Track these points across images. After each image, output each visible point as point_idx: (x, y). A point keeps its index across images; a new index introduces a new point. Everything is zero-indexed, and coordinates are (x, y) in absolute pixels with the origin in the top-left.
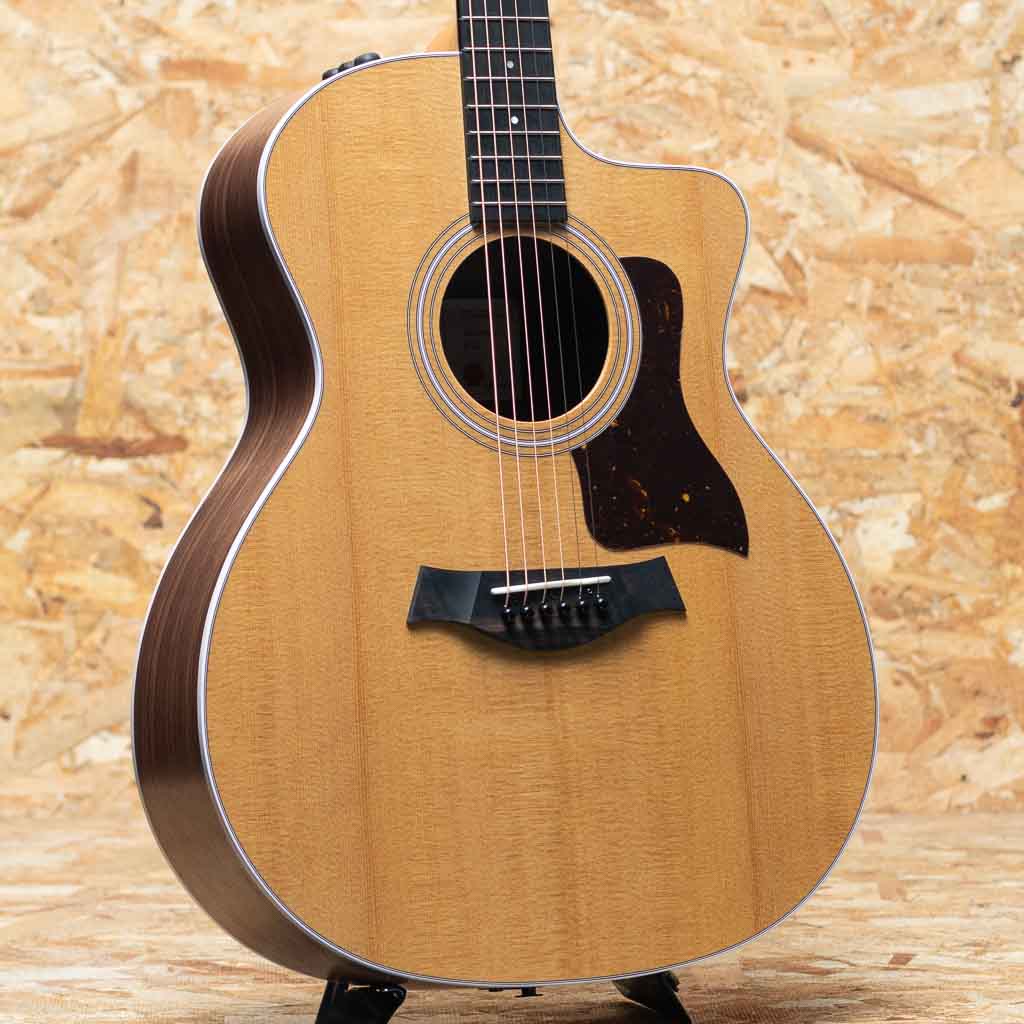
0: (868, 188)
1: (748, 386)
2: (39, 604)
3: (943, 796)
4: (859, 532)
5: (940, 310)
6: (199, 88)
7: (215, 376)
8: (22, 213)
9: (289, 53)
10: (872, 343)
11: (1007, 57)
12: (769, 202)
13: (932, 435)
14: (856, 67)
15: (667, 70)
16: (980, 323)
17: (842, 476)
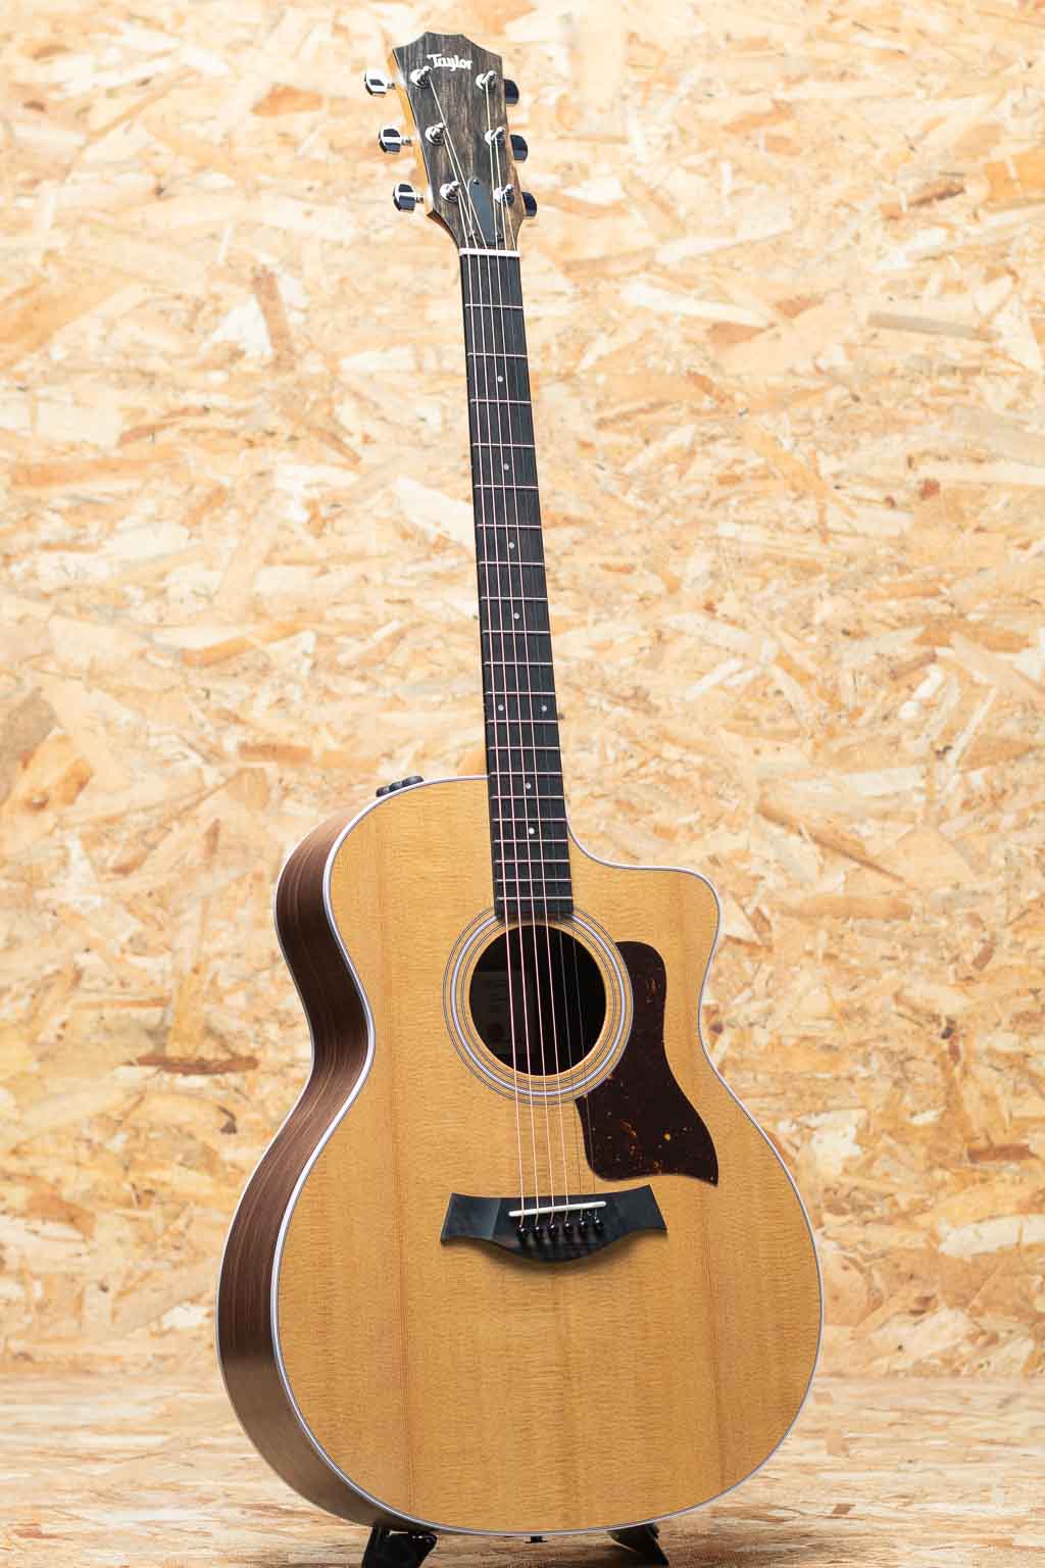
0: (824, 855)
1: (724, 1019)
2: (134, 1197)
3: (883, 1363)
4: (814, 1143)
5: (883, 958)
6: (271, 768)
7: (282, 1007)
8: (124, 870)
9: (346, 739)
10: (826, 985)
11: (940, 748)
12: (742, 867)
13: (876, 1062)
14: (815, 754)
15: (657, 756)
16: (916, 968)
17: (801, 1095)
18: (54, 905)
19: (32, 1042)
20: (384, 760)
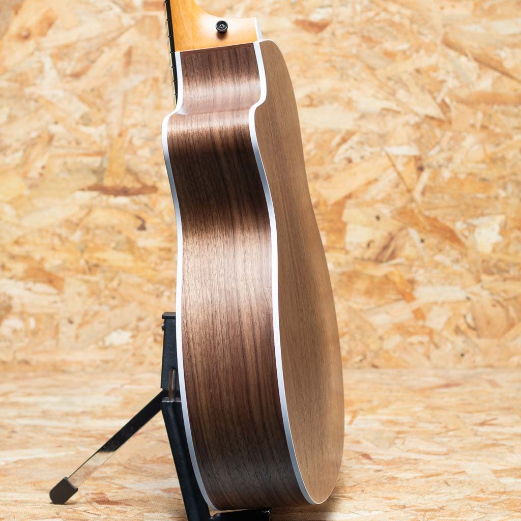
0: (480, 68)
1: (425, 163)
2: (87, 268)
3: (515, 359)
4: (476, 234)
5: (514, 128)
8: (76, 76)
10: (482, 142)
12: (433, 75)
13: (510, 187)
14: (475, 10)
15: (385, 10)
17: (468, 206)
18: (35, 96)
19: (25, 176)
20: (228, 11)
